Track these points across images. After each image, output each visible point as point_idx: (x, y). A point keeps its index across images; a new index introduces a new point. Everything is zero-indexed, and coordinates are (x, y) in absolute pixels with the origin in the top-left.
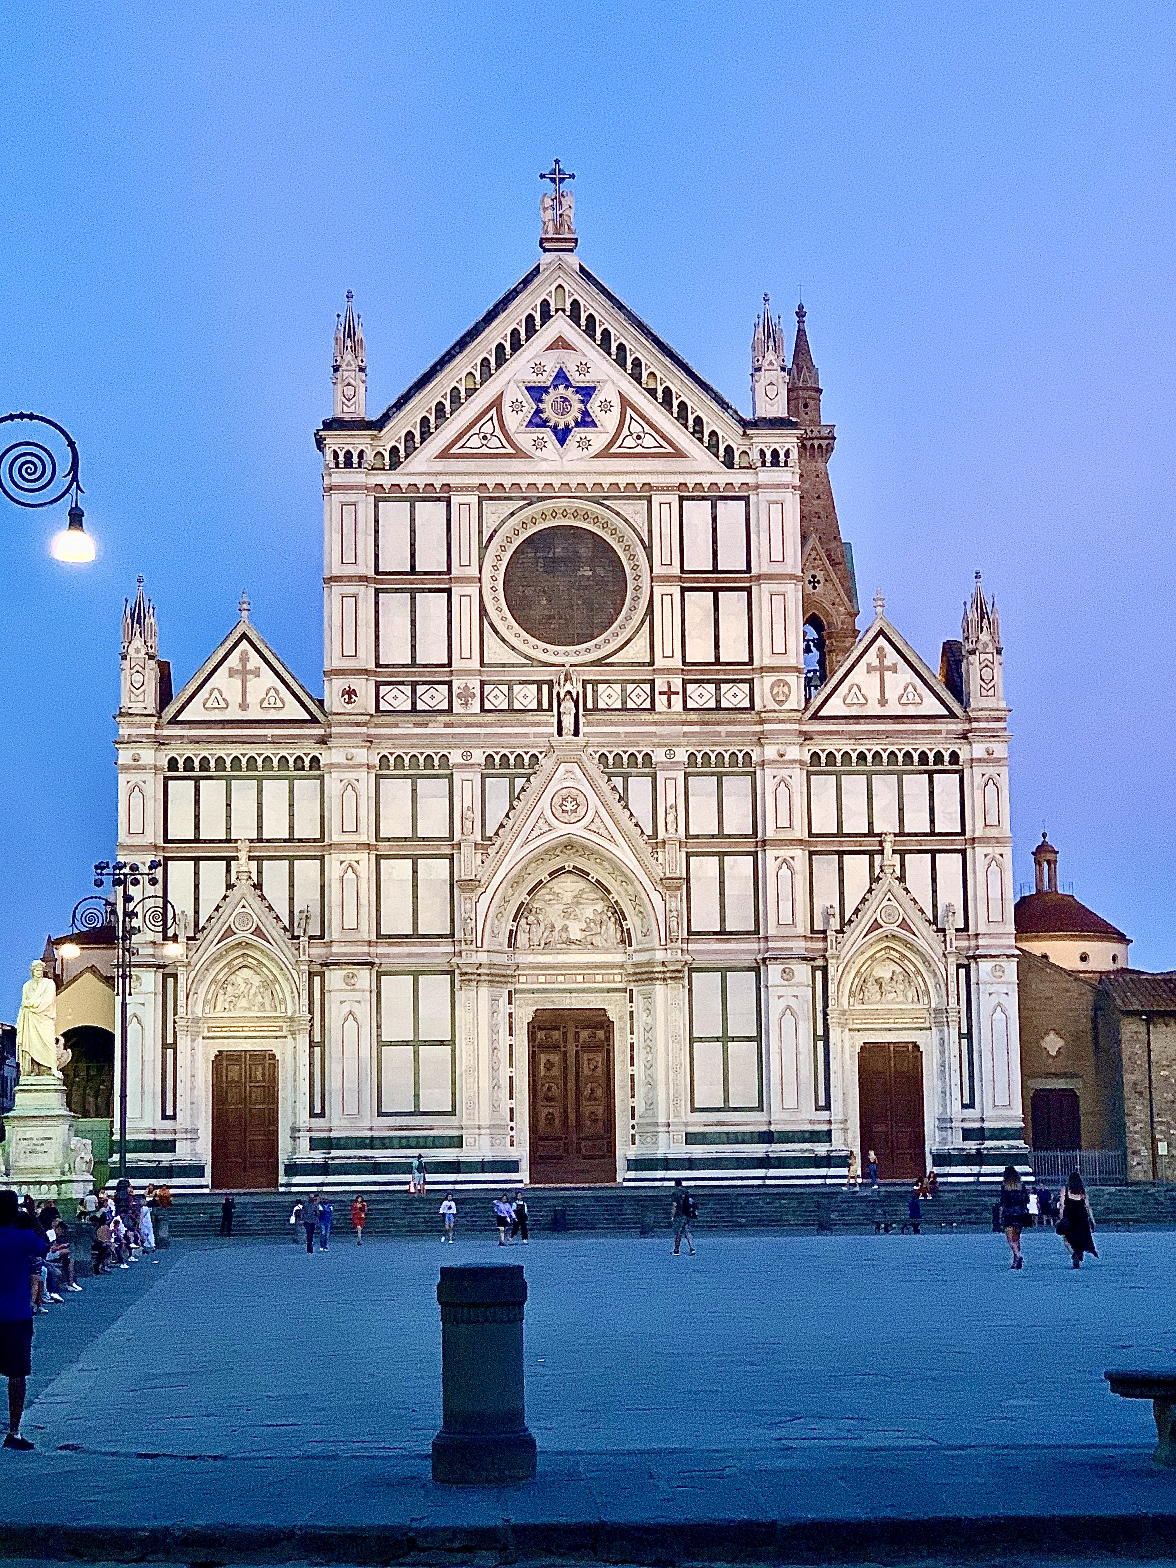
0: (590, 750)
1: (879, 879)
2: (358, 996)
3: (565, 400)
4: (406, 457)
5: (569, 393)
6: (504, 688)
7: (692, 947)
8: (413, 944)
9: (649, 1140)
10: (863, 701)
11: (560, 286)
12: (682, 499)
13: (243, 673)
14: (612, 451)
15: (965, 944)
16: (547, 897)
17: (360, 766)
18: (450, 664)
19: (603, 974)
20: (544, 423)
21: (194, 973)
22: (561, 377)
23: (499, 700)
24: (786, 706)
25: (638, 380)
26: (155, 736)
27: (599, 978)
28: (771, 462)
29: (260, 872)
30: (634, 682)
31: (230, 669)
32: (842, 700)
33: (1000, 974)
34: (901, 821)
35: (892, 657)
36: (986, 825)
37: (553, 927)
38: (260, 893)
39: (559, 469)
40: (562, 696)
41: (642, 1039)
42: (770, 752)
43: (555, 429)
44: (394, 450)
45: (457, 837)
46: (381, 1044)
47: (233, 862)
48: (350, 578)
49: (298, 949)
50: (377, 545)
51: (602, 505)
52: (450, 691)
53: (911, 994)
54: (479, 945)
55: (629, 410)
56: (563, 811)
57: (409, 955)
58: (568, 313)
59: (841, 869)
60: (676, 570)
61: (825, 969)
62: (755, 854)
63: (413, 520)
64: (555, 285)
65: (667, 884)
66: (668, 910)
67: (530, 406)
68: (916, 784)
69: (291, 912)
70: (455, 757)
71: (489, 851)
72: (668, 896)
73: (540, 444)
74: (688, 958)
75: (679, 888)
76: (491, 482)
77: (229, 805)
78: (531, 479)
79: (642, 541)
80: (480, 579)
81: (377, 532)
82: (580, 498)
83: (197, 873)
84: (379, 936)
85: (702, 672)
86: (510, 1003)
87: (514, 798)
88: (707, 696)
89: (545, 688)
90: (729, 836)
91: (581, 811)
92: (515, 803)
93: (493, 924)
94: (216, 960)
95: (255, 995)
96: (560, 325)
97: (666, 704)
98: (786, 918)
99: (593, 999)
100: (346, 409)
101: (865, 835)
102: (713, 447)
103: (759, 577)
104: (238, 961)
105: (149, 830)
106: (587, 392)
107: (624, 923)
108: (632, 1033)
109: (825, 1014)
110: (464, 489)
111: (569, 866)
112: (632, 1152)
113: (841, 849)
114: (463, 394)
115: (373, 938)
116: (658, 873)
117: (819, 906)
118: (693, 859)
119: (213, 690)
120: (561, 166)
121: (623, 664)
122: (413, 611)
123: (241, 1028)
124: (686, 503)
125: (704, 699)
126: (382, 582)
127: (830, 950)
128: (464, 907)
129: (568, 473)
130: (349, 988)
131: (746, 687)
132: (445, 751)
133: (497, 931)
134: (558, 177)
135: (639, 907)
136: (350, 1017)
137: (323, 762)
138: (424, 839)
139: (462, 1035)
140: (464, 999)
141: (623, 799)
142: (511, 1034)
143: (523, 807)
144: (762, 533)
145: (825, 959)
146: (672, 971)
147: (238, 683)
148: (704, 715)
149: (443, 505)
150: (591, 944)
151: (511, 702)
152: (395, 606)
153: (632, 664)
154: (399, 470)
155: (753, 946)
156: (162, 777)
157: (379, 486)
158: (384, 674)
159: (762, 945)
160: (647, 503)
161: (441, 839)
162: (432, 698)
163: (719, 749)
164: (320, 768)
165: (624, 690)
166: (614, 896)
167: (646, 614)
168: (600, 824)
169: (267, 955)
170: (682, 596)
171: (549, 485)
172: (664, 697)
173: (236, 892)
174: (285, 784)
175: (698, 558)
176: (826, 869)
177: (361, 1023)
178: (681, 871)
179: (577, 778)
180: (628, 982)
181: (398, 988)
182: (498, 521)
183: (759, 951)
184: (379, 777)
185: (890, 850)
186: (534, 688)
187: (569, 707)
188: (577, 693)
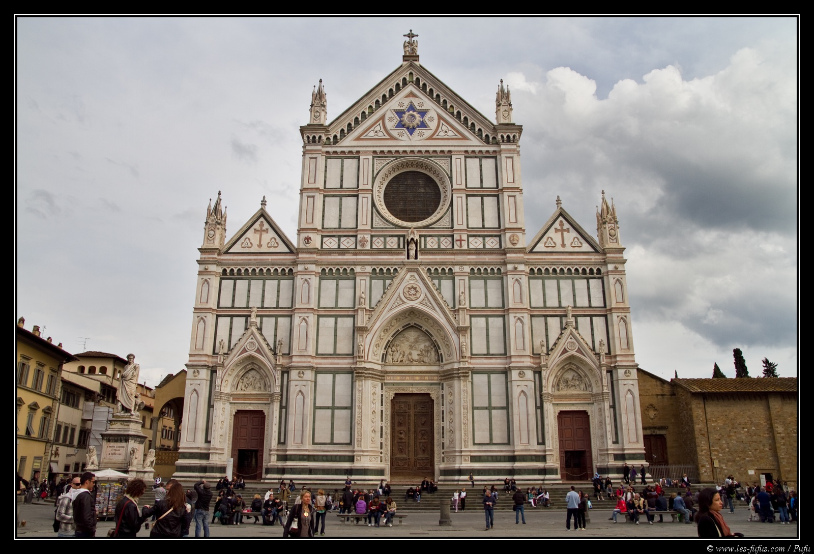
0: (423, 267)
1: (565, 328)
2: (304, 383)
3: (413, 116)
4: (341, 140)
5: (415, 113)
6: (382, 238)
7: (473, 361)
8: (334, 358)
9: (451, 459)
10: (554, 245)
11: (411, 74)
12: (466, 157)
13: (261, 231)
14: (434, 137)
15: (610, 360)
16: (402, 338)
17: (312, 271)
18: (357, 227)
19: (428, 376)
20: (403, 126)
21: (225, 370)
22: (412, 107)
23: (379, 244)
24: (518, 246)
25: (446, 109)
26: (217, 259)
27: (426, 378)
28: (507, 140)
29: (261, 323)
30: (444, 236)
31: (255, 229)
32: (544, 244)
33: (629, 375)
34: (575, 301)
35: (567, 225)
36: (617, 302)
37: (404, 352)
38: (260, 332)
39: (410, 145)
40: (409, 240)
41: (448, 408)
42: (510, 267)
43: (408, 128)
44: (335, 137)
45: (357, 306)
46: (316, 408)
47: (249, 318)
48: (311, 189)
49: (276, 360)
50: (325, 177)
51: (429, 159)
52: (356, 240)
53: (583, 386)
55: (442, 121)
56: (409, 295)
57: (331, 364)
58: (415, 83)
59: (546, 324)
60: (463, 187)
61: (540, 373)
62: (503, 316)
63: (342, 166)
64: (408, 72)
65: (460, 330)
66: (461, 342)
67: (397, 119)
68: (581, 284)
69: (275, 342)
70: (358, 269)
71: (373, 313)
72: (461, 336)
73: (401, 135)
74: (471, 366)
75: (466, 331)
76: (378, 149)
77: (249, 291)
78: (397, 149)
79: (447, 174)
80: (372, 191)
81: (326, 171)
82: (419, 156)
83: (231, 323)
84: (317, 354)
85: (476, 232)
86: (382, 389)
87: (385, 288)
88: (479, 243)
89: (402, 239)
90: (491, 308)
91: (418, 296)
92: (386, 291)
93: (373, 349)
94: (237, 365)
95: (257, 383)
96: (410, 88)
97: (459, 244)
98: (520, 346)
99: (424, 388)
100: (315, 122)
101: (557, 308)
102: (480, 135)
103: (502, 190)
104: (249, 366)
105: (210, 301)
106: (423, 113)
107: (439, 351)
108: (443, 405)
109: (541, 396)
110: (366, 153)
111: (412, 323)
112: (442, 466)
113: (546, 314)
114: (367, 113)
115: (314, 354)
116: (456, 325)
117: (537, 343)
118: (472, 318)
119: (246, 238)
120: (413, 32)
121: (439, 228)
122: (341, 205)
123: (249, 399)
124: (467, 159)
125: (478, 244)
126: (327, 193)
127: (543, 363)
128: (359, 339)
129: (414, 146)
130: (300, 379)
131: (497, 239)
132: (353, 267)
133: (376, 354)
134: (411, 35)
135: (446, 343)
136: (300, 393)
137: (294, 271)
138: (341, 308)
139: (357, 404)
140: (357, 386)
141: (438, 289)
142: (382, 405)
143: (389, 293)
144: (503, 170)
145: (540, 367)
146: (463, 373)
147: (258, 236)
148: (477, 252)
149: (355, 161)
150: (423, 361)
151: (385, 245)
152: (332, 203)
153: (443, 228)
154: (337, 145)
155: (503, 361)
156: (219, 278)
157: (328, 152)
158: (326, 233)
159: (508, 360)
160: (449, 159)
161: (349, 308)
162: (348, 243)
163: (485, 267)
164: (292, 274)
165: (439, 240)
166: (434, 338)
167: (450, 206)
168: (427, 301)
169: (262, 362)
170: (467, 198)
171: (405, 152)
172: (459, 242)
173: (249, 331)
174: (276, 282)
175: (474, 182)
176: (539, 323)
177: (306, 396)
178: (467, 324)
179: (416, 279)
180: (441, 380)
181: (325, 380)
182: (381, 167)
183: (507, 364)
184: (321, 279)
185: (571, 315)
186: (396, 239)
187: (413, 246)
188: (417, 240)
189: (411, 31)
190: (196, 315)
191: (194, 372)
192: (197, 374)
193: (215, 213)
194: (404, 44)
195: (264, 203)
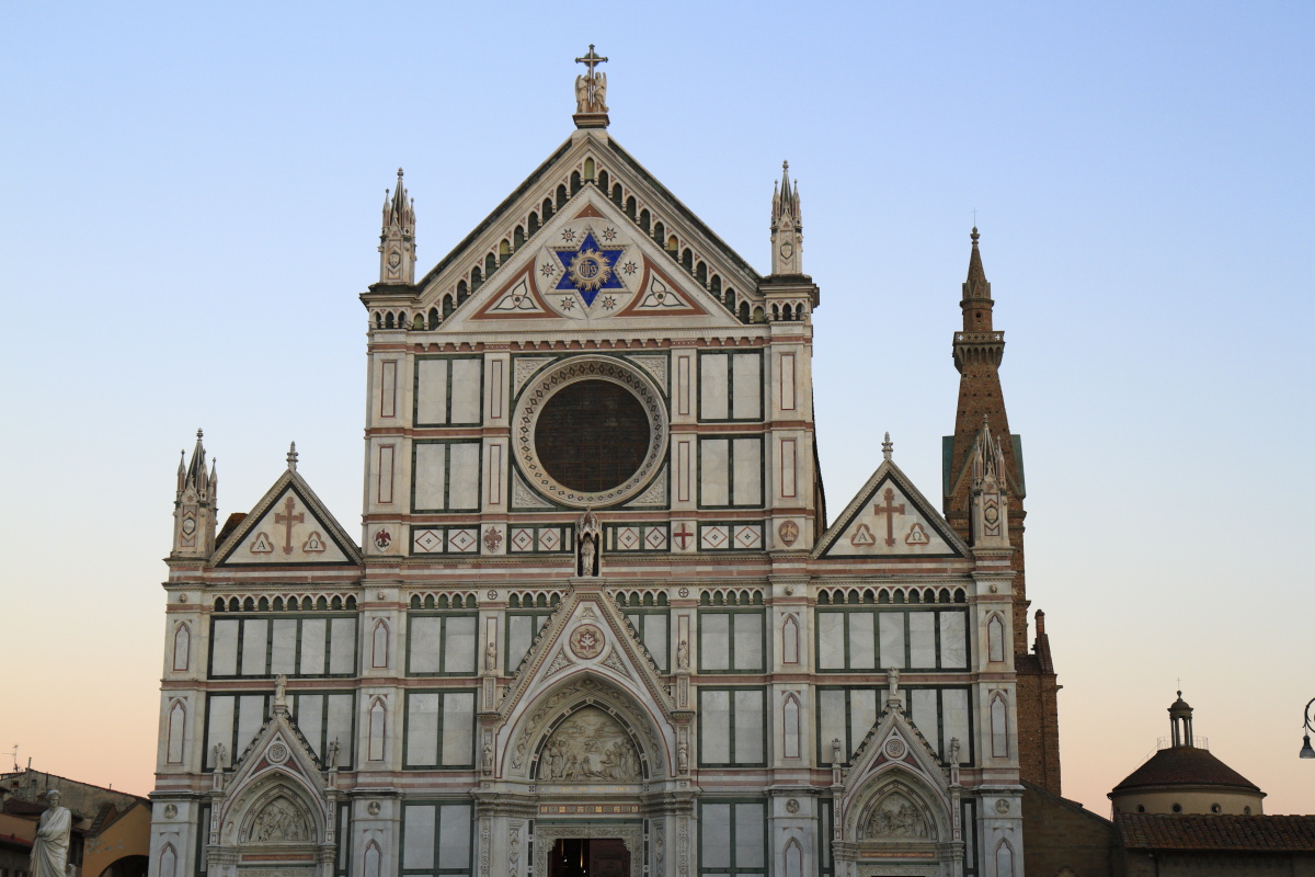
0: (608, 590)
1: (885, 714)
2: (380, 825)
3: (593, 262)
4: (444, 319)
5: (597, 256)
6: (530, 531)
7: (702, 778)
8: (437, 775)
10: (870, 541)
11: (590, 159)
12: (700, 353)
13: (288, 519)
14: (636, 309)
15: (970, 778)
16: (571, 731)
17: (392, 604)
18: (479, 509)
19: (620, 805)
20: (573, 285)
21: (227, 804)
22: (590, 243)
23: (525, 543)
24: (795, 546)
25: (660, 241)
26: (202, 578)
27: (617, 809)
28: (784, 316)
29: (296, 706)
30: (651, 524)
31: (277, 515)
32: (849, 540)
33: (1004, 809)
34: (908, 657)
35: (900, 500)
36: (990, 661)
37: (575, 758)
38: (293, 726)
39: (585, 327)
40: (582, 537)
41: (655, 871)
42: (778, 590)
43: (582, 290)
44: (433, 312)
45: (481, 672)
46: (403, 873)
48: (388, 430)
49: (327, 780)
50: (416, 400)
51: (626, 360)
52: (479, 534)
53: (919, 828)
54: (498, 775)
55: (652, 272)
56: (583, 647)
57: (432, 785)
58: (597, 183)
59: (848, 704)
60: (692, 419)
61: (830, 802)
62: (764, 689)
63: (450, 376)
64: (584, 158)
65: (677, 718)
66: (678, 741)
67: (559, 269)
68: (922, 622)
69: (324, 744)
70: (482, 596)
71: (511, 685)
72: (678, 729)
73: (568, 305)
74: (697, 789)
75: (688, 721)
76: (521, 339)
77: (270, 643)
78: (559, 337)
79: (662, 392)
80: (510, 431)
81: (416, 387)
82: (605, 353)
83: (237, 707)
84: (405, 767)
85: (717, 515)
86: (531, 832)
87: (535, 634)
88: (721, 537)
89: (568, 531)
90: (740, 671)
91: (599, 649)
92: (536, 639)
93: (512, 755)
94: (251, 791)
95: (289, 825)
96: (589, 195)
97: (680, 544)
98: (792, 751)
99: (611, 830)
100: (391, 275)
101: (871, 671)
102: (730, 304)
103: (770, 424)
104: (274, 792)
105: (193, 666)
106: (613, 255)
107: (641, 756)
108: (646, 863)
109: (831, 847)
110: (497, 347)
111: (589, 701)
113: (848, 683)
114: (497, 258)
115: (399, 768)
116: (670, 707)
117: (827, 740)
118: (704, 693)
119: (260, 535)
120: (596, 51)
121: (641, 508)
122: (447, 461)
123: (274, 857)
124: (704, 357)
125: (718, 541)
126: (419, 434)
127: (835, 785)
128: (484, 738)
129: (593, 331)
130: (372, 817)
131: (758, 529)
132: (472, 591)
133: (517, 763)
134: (592, 60)
135: (653, 740)
136: (373, 846)
137: (358, 602)
138: (450, 674)
139: (480, 865)
140: (481, 829)
141: (639, 636)
142: (530, 864)
143: (543, 643)
144: (773, 384)
145: (830, 791)
146: (681, 802)
147: (282, 528)
148: (717, 556)
149: (477, 362)
150: (611, 776)
151: (536, 545)
152: (431, 456)
153: (651, 508)
154: (438, 330)
155: (761, 778)
156: (208, 617)
157: (419, 346)
158: (418, 519)
159: (769, 778)
160: (666, 357)
161: (467, 674)
162: (462, 541)
163: (730, 588)
164: (355, 607)
165: (642, 533)
166: (632, 730)
167: (664, 461)
168: (616, 660)
169: (300, 786)
170: (699, 444)
171: (576, 343)
172: (679, 539)
173: (273, 725)
174: (322, 623)
175: (715, 408)
176: (833, 703)
177: (383, 852)
178: (692, 705)
179: (595, 616)
180: (645, 812)
181: (421, 817)
182: (528, 376)
183: (767, 784)
184: (410, 616)
185: (896, 686)
186: (557, 531)
187: (589, 548)
188: (597, 535)
189: (592, 47)
190: (167, 694)
191: (167, 809)
192: (172, 813)
193: (194, 482)
194: (577, 83)
195: (292, 457)
